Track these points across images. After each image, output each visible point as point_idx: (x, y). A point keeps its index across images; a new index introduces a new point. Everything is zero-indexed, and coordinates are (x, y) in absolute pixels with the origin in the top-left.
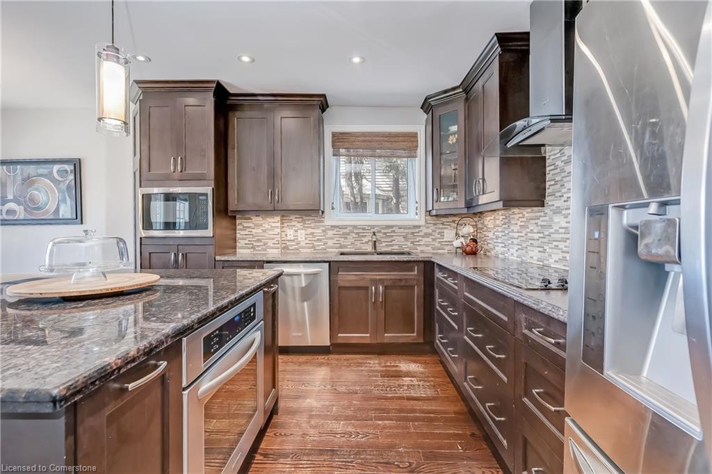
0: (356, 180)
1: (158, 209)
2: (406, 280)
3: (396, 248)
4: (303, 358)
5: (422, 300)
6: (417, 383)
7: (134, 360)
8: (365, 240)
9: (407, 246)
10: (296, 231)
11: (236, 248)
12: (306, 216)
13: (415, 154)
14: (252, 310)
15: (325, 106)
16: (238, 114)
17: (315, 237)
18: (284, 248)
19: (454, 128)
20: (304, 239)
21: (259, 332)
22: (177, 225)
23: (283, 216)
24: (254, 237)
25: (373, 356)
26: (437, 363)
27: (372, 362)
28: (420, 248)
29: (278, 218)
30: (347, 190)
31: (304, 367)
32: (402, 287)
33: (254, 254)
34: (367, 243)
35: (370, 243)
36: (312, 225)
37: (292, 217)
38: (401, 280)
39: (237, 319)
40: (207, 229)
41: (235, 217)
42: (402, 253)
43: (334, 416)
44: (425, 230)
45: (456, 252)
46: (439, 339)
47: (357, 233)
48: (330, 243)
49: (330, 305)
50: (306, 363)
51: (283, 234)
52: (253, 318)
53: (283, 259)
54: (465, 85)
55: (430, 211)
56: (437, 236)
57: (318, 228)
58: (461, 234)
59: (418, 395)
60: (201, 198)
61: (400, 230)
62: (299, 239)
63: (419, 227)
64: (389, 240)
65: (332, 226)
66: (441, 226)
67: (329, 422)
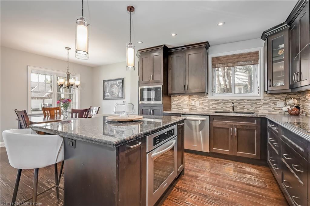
0: (228, 77)
1: (145, 93)
2: (250, 126)
3: (246, 110)
4: (197, 156)
5: (260, 137)
6: (254, 178)
7: (132, 139)
8: (228, 106)
9: (252, 110)
10: (195, 102)
11: (171, 108)
12: (199, 95)
13: (257, 63)
14: (172, 131)
15: (208, 46)
16: (172, 56)
17: (203, 104)
18: (190, 109)
19: (282, 46)
20: (199, 105)
21: (175, 140)
22: (152, 99)
23: (190, 95)
24: (178, 104)
25: (231, 161)
26: (269, 172)
27: (230, 164)
28: (260, 111)
29: (188, 96)
30: (222, 82)
31: (197, 160)
32: (247, 130)
33: (178, 111)
34: (229, 107)
35: (231, 108)
36: (203, 99)
37: (194, 96)
38: (247, 126)
39: (166, 133)
40: (160, 101)
41: (171, 96)
42: (249, 113)
43: (208, 182)
44: (263, 102)
45: (285, 114)
46: (270, 159)
47: (224, 103)
48: (211, 107)
49: (209, 135)
50: (198, 158)
51: (190, 103)
52: (173, 134)
53: (190, 114)
54: (289, 21)
55: (266, 91)
56: (271, 104)
57: (205, 100)
58: (288, 103)
59: (254, 184)
60: (159, 89)
61: (248, 101)
62: (197, 105)
63: (260, 100)
64: (242, 106)
65: (212, 100)
66: (275, 99)
67: (205, 184)
